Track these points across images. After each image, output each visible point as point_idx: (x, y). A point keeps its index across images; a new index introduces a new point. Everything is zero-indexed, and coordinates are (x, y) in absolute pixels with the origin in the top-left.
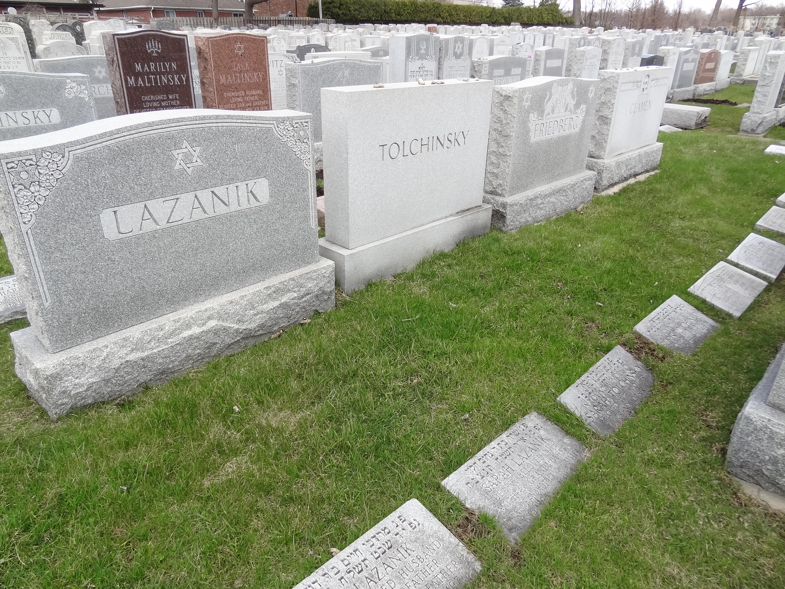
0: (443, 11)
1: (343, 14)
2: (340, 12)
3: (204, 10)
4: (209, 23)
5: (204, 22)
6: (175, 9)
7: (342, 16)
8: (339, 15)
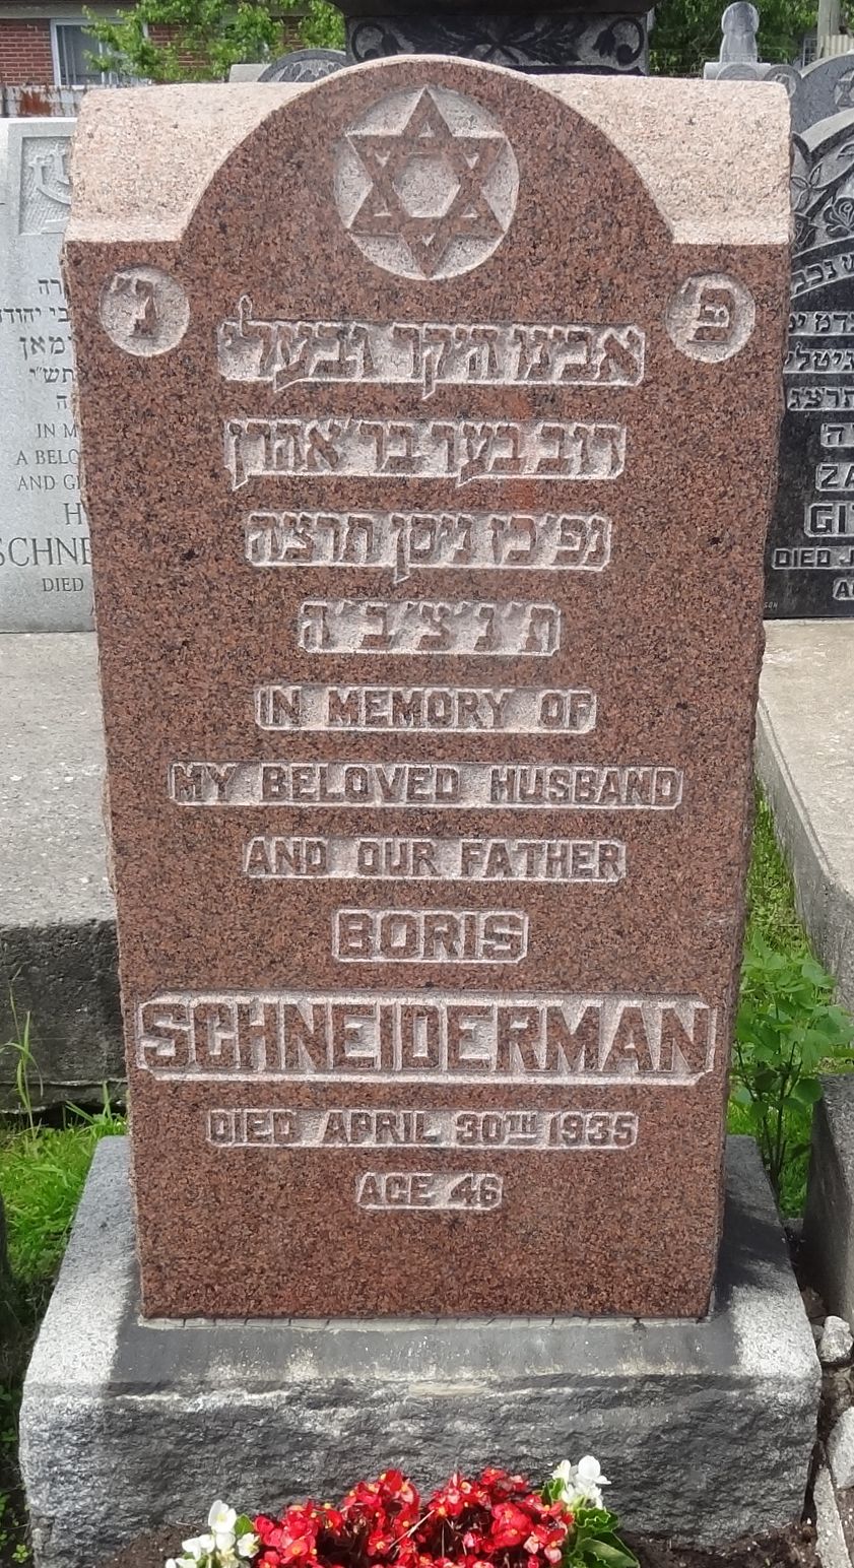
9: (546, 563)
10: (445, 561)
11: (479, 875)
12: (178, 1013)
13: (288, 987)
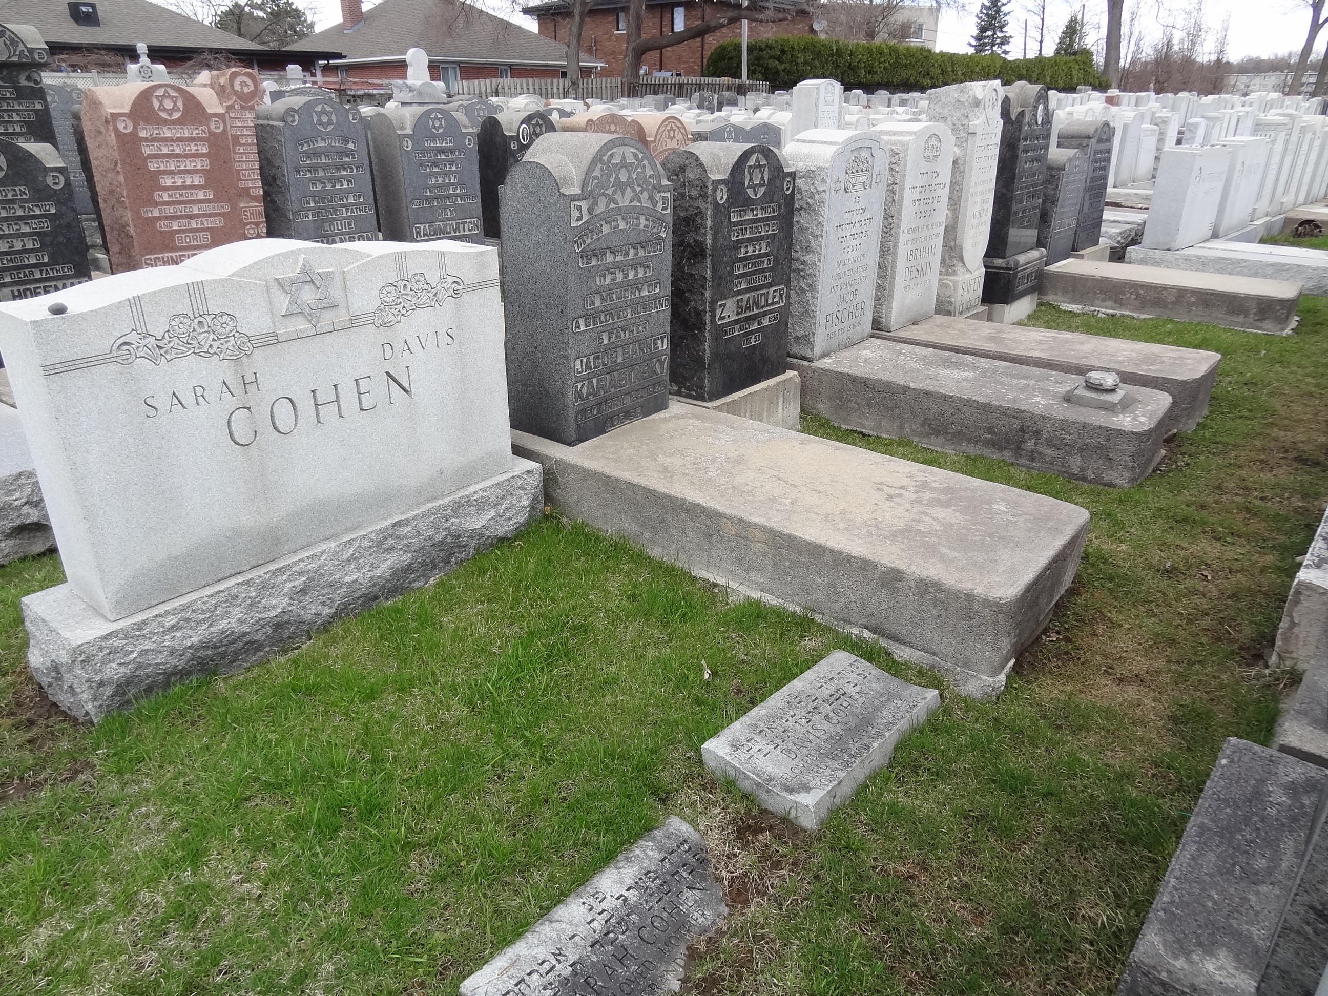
0: (933, 65)
1: (784, 71)
2: (781, 67)
3: (510, 65)
4: (561, 90)
5: (552, 89)
6: (459, 63)
7: (782, 74)
8: (777, 72)
9: (199, 167)
10: (182, 168)
11: (199, 226)
12: (150, 259)
13: (170, 252)
